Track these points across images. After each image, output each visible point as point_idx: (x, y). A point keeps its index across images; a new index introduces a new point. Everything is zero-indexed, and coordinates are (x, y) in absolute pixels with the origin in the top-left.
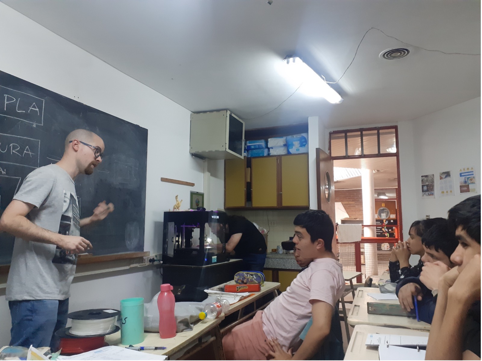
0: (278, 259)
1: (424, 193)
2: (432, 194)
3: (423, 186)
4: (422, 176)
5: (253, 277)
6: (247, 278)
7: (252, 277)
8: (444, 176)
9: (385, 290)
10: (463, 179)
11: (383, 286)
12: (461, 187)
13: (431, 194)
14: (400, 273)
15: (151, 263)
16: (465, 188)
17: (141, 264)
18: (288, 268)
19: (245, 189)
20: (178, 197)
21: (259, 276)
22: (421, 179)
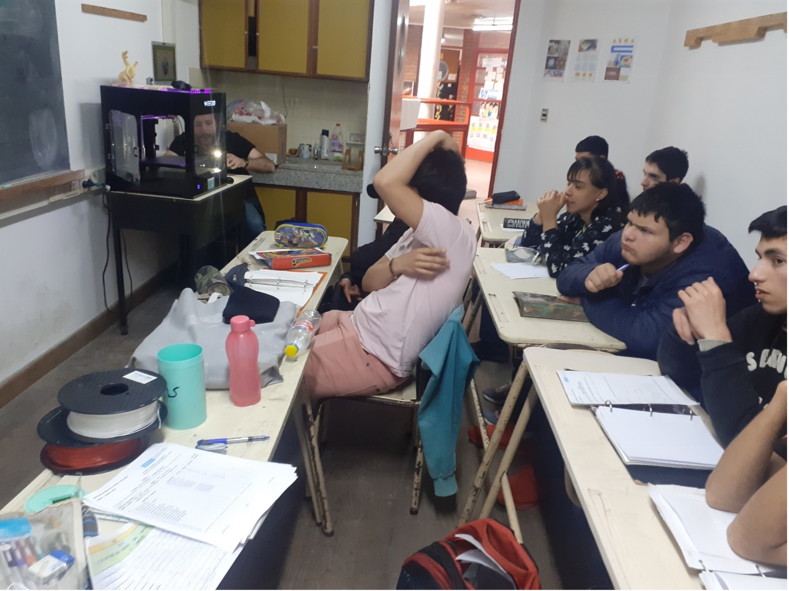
0: (307, 172)
1: (549, 70)
2: (561, 75)
3: (548, 59)
4: (551, 41)
5: (310, 235)
6: (298, 236)
7: (307, 234)
8: (585, 47)
9: (514, 257)
10: (613, 57)
11: (512, 251)
12: (608, 69)
13: (558, 74)
14: (543, 238)
15: (86, 190)
16: (613, 73)
17: (70, 193)
18: (323, 188)
19: (246, 32)
20: (127, 54)
21: (320, 234)
22: (547, 45)
